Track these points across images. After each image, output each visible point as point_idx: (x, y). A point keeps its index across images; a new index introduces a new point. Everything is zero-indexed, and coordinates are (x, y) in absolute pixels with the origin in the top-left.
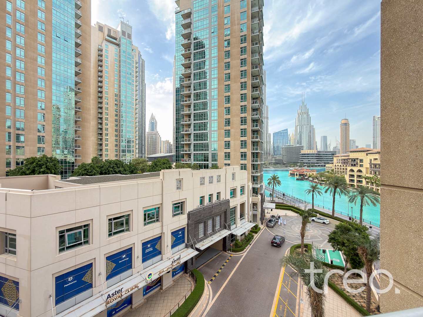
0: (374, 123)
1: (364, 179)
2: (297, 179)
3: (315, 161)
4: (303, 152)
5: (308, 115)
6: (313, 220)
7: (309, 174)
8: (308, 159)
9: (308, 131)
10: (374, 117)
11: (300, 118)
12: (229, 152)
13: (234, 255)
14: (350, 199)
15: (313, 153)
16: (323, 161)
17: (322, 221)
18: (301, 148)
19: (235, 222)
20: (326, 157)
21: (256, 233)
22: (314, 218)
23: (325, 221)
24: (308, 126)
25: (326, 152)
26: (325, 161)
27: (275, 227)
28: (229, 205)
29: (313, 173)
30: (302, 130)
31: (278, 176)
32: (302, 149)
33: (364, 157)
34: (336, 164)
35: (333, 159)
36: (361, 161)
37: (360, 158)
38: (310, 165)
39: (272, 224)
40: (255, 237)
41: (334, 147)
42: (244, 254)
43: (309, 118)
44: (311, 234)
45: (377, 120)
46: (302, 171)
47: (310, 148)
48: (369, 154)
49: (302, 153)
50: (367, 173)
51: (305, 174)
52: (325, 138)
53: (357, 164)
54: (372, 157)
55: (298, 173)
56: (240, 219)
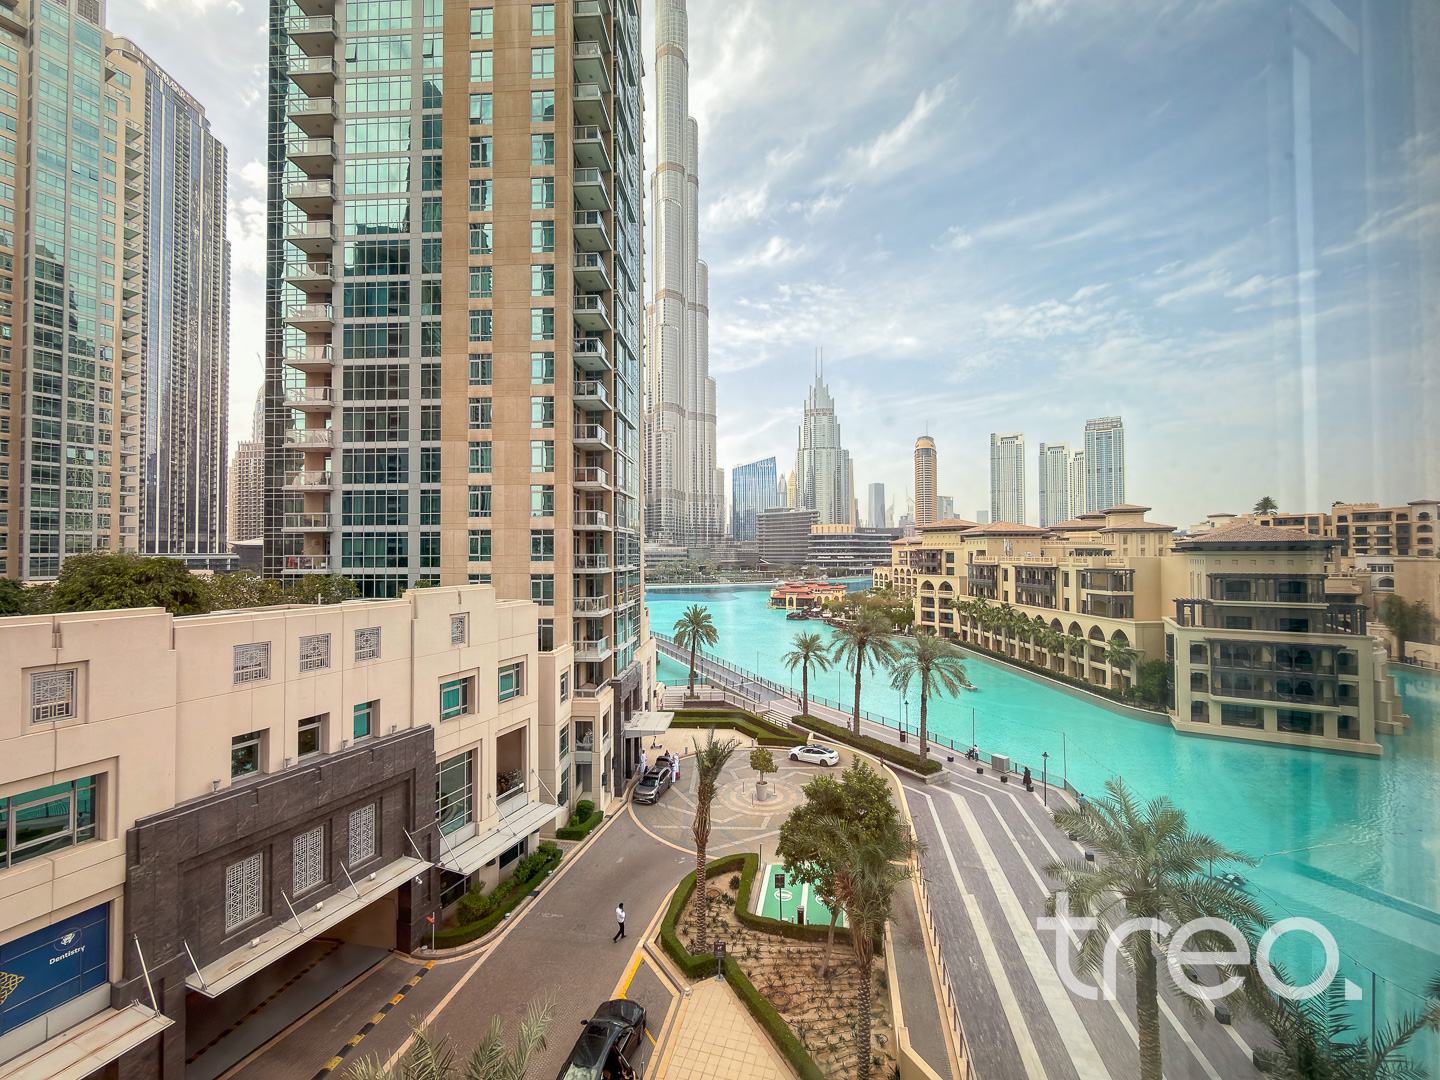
0: (992, 451)
1: (955, 609)
2: (791, 617)
3: (849, 557)
4: (816, 530)
5: (832, 419)
6: (794, 758)
7: (827, 598)
8: (832, 551)
9: (833, 468)
10: (993, 435)
11: (812, 426)
12: (488, 528)
13: (441, 960)
14: (895, 680)
15: (845, 532)
16: (872, 557)
17: (816, 758)
18: (812, 518)
19: (470, 815)
20: (879, 544)
21: (578, 836)
22: (796, 750)
23: (826, 756)
24: (833, 450)
25: (878, 530)
26: (876, 557)
27: (662, 799)
28: (430, 753)
29: (836, 594)
30: (818, 462)
31: (706, 613)
32: (816, 522)
33: (955, 546)
34: (895, 567)
35: (891, 551)
36: (950, 557)
37: (947, 548)
38: (835, 570)
39: (653, 792)
40: (565, 858)
41: (902, 517)
42: (488, 947)
43: (835, 430)
44: (774, 808)
45: (999, 444)
46: (806, 590)
47: (838, 516)
48: (967, 536)
49: (814, 532)
50: (963, 592)
51: (815, 600)
52: (878, 490)
53: (940, 565)
54: (973, 546)
55: (794, 597)
56: (494, 798)
